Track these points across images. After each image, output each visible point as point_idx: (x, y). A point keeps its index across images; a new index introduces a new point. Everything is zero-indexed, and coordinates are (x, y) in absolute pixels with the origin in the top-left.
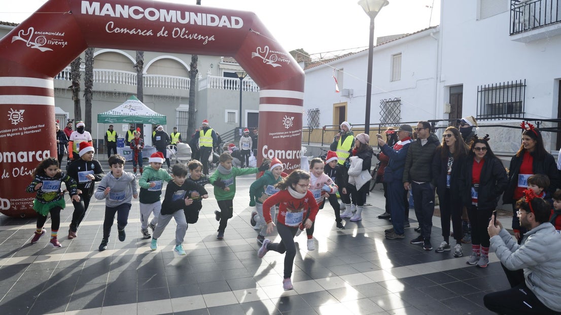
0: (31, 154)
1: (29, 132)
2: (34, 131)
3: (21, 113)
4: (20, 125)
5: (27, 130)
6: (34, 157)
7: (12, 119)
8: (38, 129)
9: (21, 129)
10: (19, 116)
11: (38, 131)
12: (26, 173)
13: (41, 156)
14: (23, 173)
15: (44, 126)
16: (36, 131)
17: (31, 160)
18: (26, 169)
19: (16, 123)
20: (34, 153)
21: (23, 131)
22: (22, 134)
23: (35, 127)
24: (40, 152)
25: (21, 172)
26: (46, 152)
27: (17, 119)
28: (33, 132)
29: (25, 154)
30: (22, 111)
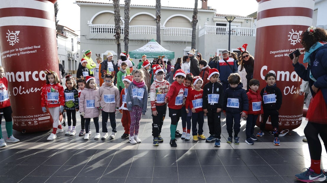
0: (28, 74)
1: (25, 53)
2: (30, 52)
3: (16, 34)
4: (17, 46)
5: (23, 51)
6: (30, 76)
7: (10, 41)
8: (33, 49)
9: (17, 50)
10: (15, 37)
11: (34, 52)
12: (24, 92)
13: (37, 76)
14: (21, 92)
15: (39, 47)
16: (32, 52)
17: (27, 80)
18: (23, 88)
19: (13, 44)
20: (30, 73)
21: (19, 52)
22: (19, 55)
23: (30, 48)
24: (36, 72)
25: (20, 91)
26: (42, 72)
27: (13, 40)
28: (28, 52)
29: (22, 73)
30: (18, 32)
